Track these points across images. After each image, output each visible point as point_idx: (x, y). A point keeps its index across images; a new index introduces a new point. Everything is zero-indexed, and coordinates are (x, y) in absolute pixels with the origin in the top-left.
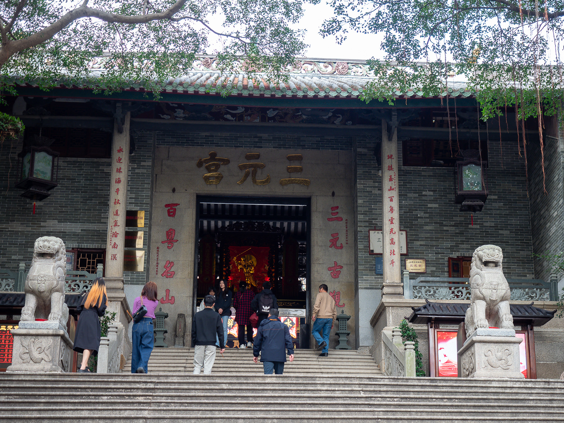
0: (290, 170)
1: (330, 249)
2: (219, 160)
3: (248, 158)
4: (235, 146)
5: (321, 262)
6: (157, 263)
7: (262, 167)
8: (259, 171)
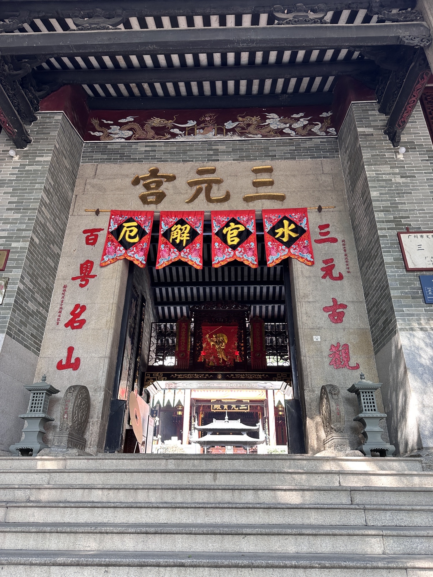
0: (256, 184)
1: (324, 280)
2: (162, 177)
3: (200, 172)
4: (183, 161)
5: (311, 300)
6: (61, 308)
7: (219, 182)
8: (215, 187)
